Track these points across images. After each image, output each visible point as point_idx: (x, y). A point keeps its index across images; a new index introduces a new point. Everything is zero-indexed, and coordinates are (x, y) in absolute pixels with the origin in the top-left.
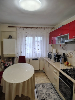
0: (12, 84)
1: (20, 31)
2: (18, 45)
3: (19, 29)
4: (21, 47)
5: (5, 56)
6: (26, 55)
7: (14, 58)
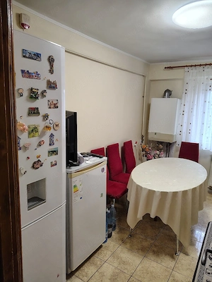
0: (141, 188)
1: (192, 75)
2: (184, 113)
3: (190, 71)
4: (189, 118)
5: (151, 137)
6: (201, 141)
7: (170, 144)
